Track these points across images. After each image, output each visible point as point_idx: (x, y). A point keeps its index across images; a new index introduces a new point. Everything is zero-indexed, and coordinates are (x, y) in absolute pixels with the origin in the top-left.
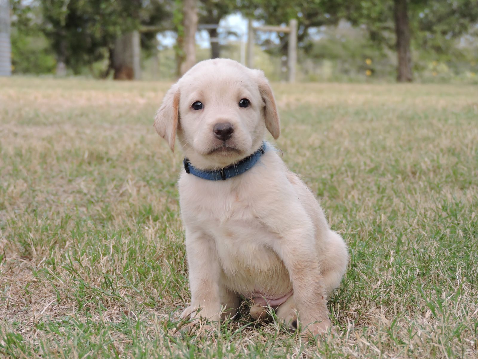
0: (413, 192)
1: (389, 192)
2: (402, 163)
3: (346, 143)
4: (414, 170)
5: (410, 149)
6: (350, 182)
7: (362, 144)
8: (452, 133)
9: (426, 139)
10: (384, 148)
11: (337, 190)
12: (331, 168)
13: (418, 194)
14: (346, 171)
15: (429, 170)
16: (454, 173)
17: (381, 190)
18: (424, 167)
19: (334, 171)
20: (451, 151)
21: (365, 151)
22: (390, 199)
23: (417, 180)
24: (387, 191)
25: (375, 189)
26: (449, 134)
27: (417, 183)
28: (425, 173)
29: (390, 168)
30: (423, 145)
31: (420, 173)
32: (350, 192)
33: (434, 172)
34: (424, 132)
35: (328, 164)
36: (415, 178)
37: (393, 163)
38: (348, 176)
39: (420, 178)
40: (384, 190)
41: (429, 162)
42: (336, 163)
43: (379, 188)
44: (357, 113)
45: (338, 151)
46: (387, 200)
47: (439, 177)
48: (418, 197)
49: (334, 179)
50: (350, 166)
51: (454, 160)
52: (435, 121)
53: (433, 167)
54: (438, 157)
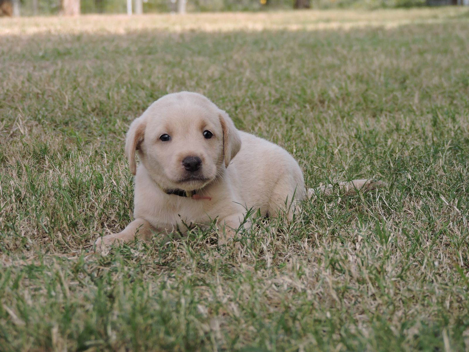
0: (324, 121)
1: (297, 122)
2: (309, 91)
3: (248, 74)
4: (322, 99)
5: (316, 78)
6: (255, 114)
7: (264, 73)
8: (358, 59)
9: (331, 67)
10: (288, 77)
11: (242, 123)
12: (235, 100)
13: (329, 123)
14: (251, 102)
15: (337, 97)
16: (365, 101)
17: (290, 120)
18: (332, 95)
19: (238, 103)
20: (359, 78)
21: (268, 81)
22: (299, 129)
23: (326, 108)
24: (296, 121)
25: (283, 120)
26: (354, 60)
27: (326, 112)
28: (333, 102)
29: (296, 98)
30: (328, 73)
31: (329, 102)
32: (256, 124)
33: (343, 100)
34: (329, 60)
35: (231, 96)
36: (324, 107)
37: (299, 92)
38: (252, 107)
39: (329, 107)
40: (293, 120)
41: (337, 90)
42: (240, 94)
43: (287, 119)
44: (256, 43)
45: (240, 81)
46: (296, 130)
47: (349, 105)
48: (330, 126)
49: (239, 110)
50: (253, 97)
51: (363, 87)
52: (339, 48)
53: (342, 95)
54: (346, 85)
